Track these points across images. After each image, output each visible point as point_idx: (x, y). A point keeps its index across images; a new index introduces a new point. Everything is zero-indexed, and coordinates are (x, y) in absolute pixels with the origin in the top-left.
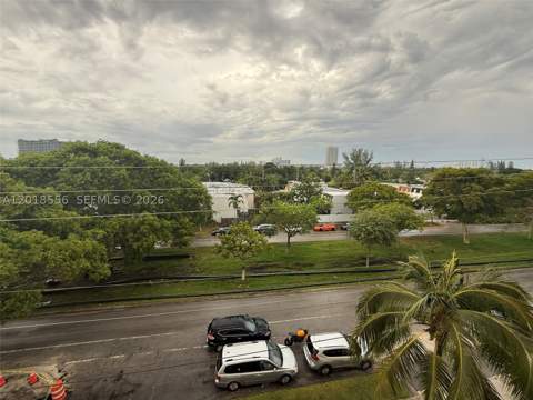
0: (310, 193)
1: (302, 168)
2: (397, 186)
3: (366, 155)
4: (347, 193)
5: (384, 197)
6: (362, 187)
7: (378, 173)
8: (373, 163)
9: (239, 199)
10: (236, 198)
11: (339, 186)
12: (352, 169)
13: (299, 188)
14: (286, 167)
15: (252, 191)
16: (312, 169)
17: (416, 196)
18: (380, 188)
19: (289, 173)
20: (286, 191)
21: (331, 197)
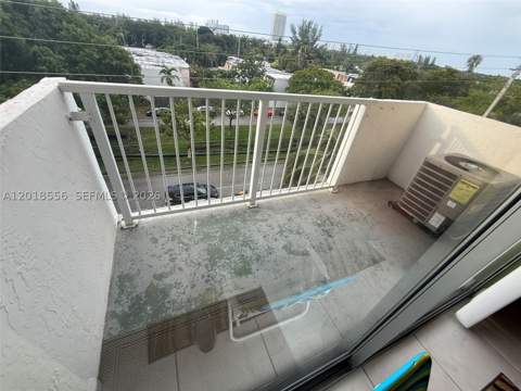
0: (252, 74)
1: (244, 40)
2: (336, 73)
3: (315, 30)
4: (288, 76)
5: (322, 84)
6: (305, 71)
7: (323, 57)
8: (319, 44)
9: (173, 73)
10: (169, 72)
11: (282, 67)
12: (298, 48)
13: (241, 66)
14: (224, 36)
15: (187, 65)
16: (255, 43)
17: (349, 85)
18: (320, 74)
19: (228, 44)
20: (227, 68)
21: (273, 79)
